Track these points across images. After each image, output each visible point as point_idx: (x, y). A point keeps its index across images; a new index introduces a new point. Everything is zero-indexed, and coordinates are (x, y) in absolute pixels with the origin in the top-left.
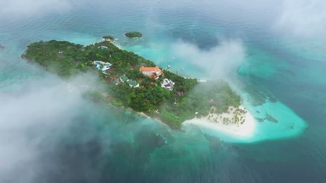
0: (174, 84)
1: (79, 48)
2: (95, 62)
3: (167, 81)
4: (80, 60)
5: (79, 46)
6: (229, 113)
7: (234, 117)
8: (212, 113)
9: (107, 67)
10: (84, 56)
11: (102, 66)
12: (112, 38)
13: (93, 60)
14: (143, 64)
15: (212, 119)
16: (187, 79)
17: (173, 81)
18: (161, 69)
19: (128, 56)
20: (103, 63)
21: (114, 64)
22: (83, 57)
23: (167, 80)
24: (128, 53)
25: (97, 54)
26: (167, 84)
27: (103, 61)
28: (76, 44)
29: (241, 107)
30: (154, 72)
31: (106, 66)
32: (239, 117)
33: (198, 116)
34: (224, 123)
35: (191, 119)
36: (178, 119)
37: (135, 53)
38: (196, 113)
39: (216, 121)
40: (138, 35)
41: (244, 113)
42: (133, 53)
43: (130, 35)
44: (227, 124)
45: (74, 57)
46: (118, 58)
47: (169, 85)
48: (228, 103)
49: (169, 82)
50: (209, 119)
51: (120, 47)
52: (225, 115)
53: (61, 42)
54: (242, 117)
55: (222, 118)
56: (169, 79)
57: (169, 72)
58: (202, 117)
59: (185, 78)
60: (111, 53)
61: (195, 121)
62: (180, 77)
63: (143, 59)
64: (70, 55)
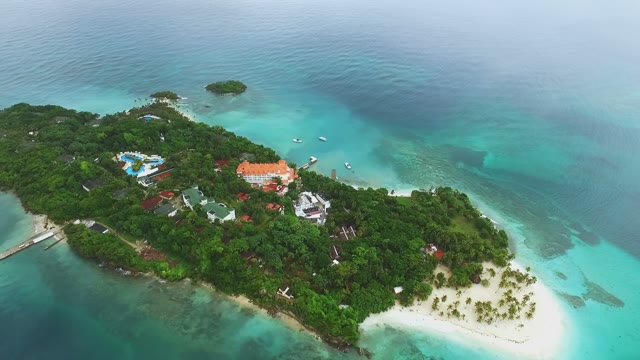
0: (328, 205)
1: (87, 121)
2: (121, 156)
3: (310, 199)
4: (81, 151)
5: (85, 118)
6: (485, 283)
7: (504, 298)
8: (439, 286)
9: (153, 168)
10: (92, 141)
11: (138, 166)
12: (173, 97)
13: (117, 151)
14: (246, 155)
15: (443, 306)
16: (361, 190)
17: (326, 199)
18: (292, 166)
19: (209, 137)
20: (142, 156)
21: (173, 159)
22: (90, 144)
23: (310, 194)
24: (210, 130)
25: (126, 135)
26: (309, 206)
27: (143, 151)
28: (78, 110)
29: (514, 265)
30: (274, 175)
31: (148, 166)
32: (518, 295)
33: (405, 301)
34: (480, 319)
35: (384, 310)
36: (348, 316)
37: (228, 130)
38: (398, 290)
39: (455, 313)
40: (236, 88)
41: (529, 282)
42: (222, 130)
43: (218, 89)
44: (489, 322)
45: (66, 145)
46: (184, 144)
47: (315, 209)
48: (481, 255)
49: (314, 200)
50: (434, 307)
51: (191, 116)
52: (476, 293)
53: (40, 109)
54: (526, 298)
55: (473, 303)
56: (314, 191)
57: (313, 174)
58: (415, 302)
59: (356, 188)
60: (164, 131)
61: (397, 316)
62: (345, 188)
63: (249, 143)
64: (59, 139)
